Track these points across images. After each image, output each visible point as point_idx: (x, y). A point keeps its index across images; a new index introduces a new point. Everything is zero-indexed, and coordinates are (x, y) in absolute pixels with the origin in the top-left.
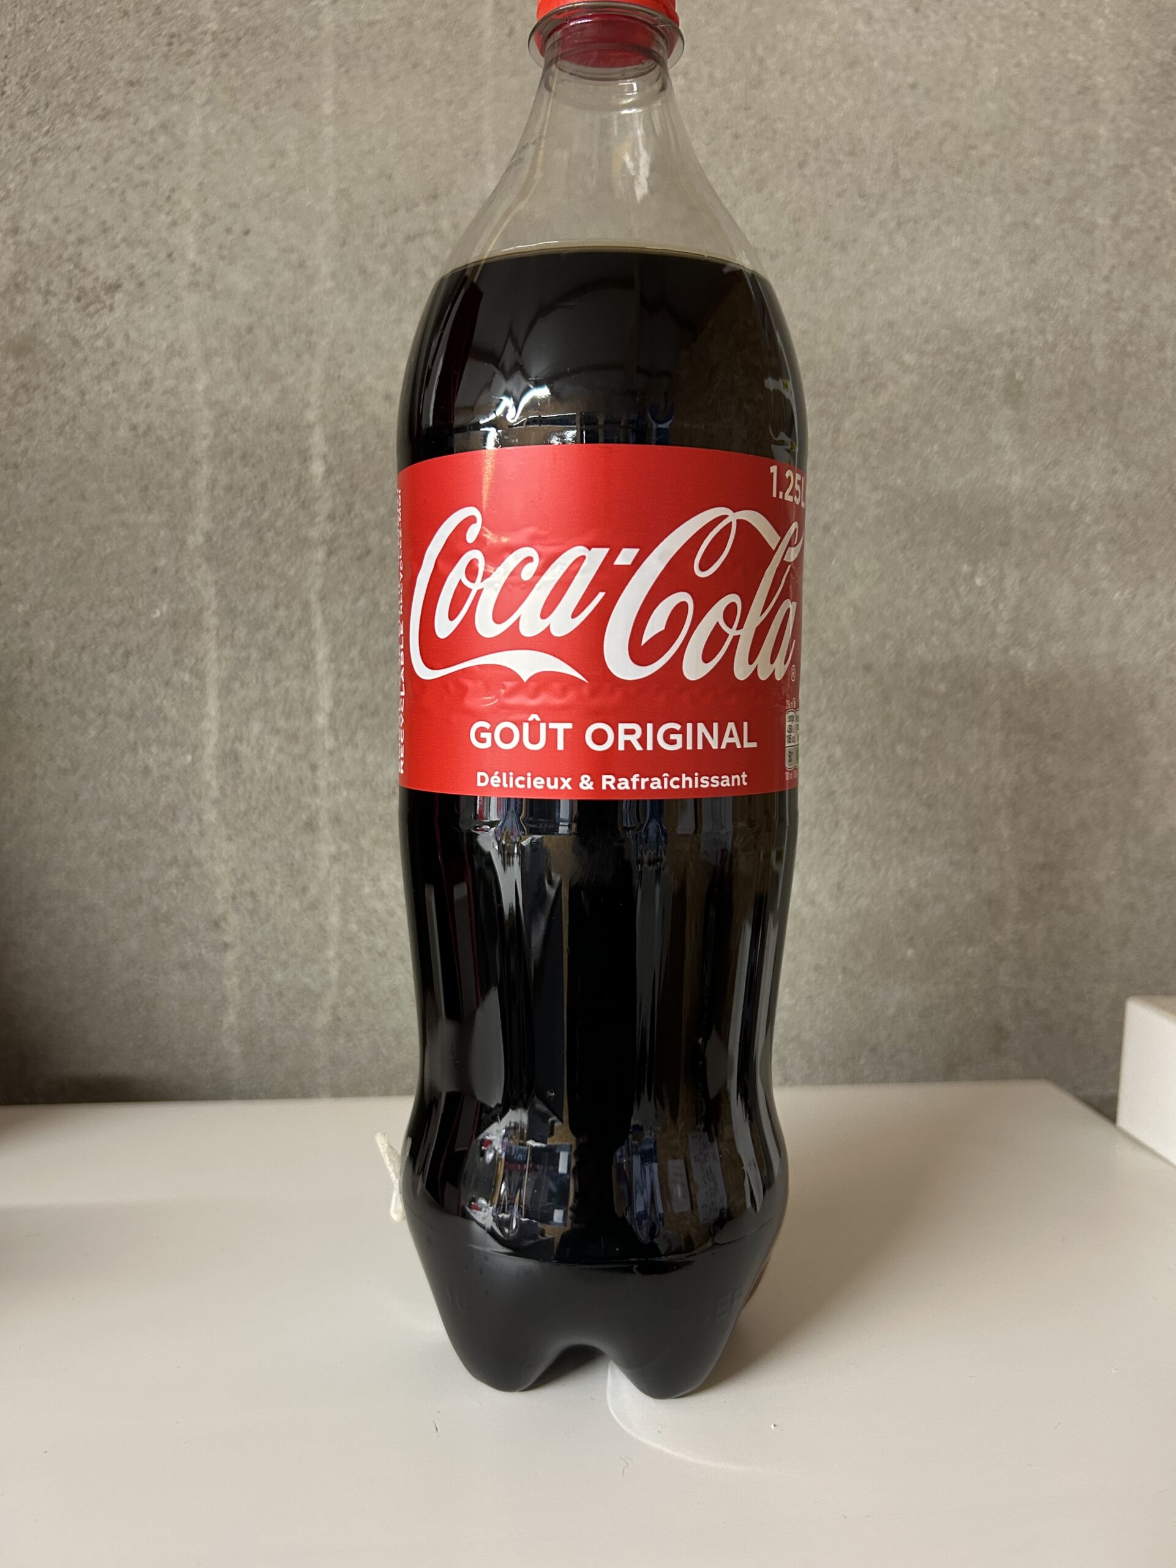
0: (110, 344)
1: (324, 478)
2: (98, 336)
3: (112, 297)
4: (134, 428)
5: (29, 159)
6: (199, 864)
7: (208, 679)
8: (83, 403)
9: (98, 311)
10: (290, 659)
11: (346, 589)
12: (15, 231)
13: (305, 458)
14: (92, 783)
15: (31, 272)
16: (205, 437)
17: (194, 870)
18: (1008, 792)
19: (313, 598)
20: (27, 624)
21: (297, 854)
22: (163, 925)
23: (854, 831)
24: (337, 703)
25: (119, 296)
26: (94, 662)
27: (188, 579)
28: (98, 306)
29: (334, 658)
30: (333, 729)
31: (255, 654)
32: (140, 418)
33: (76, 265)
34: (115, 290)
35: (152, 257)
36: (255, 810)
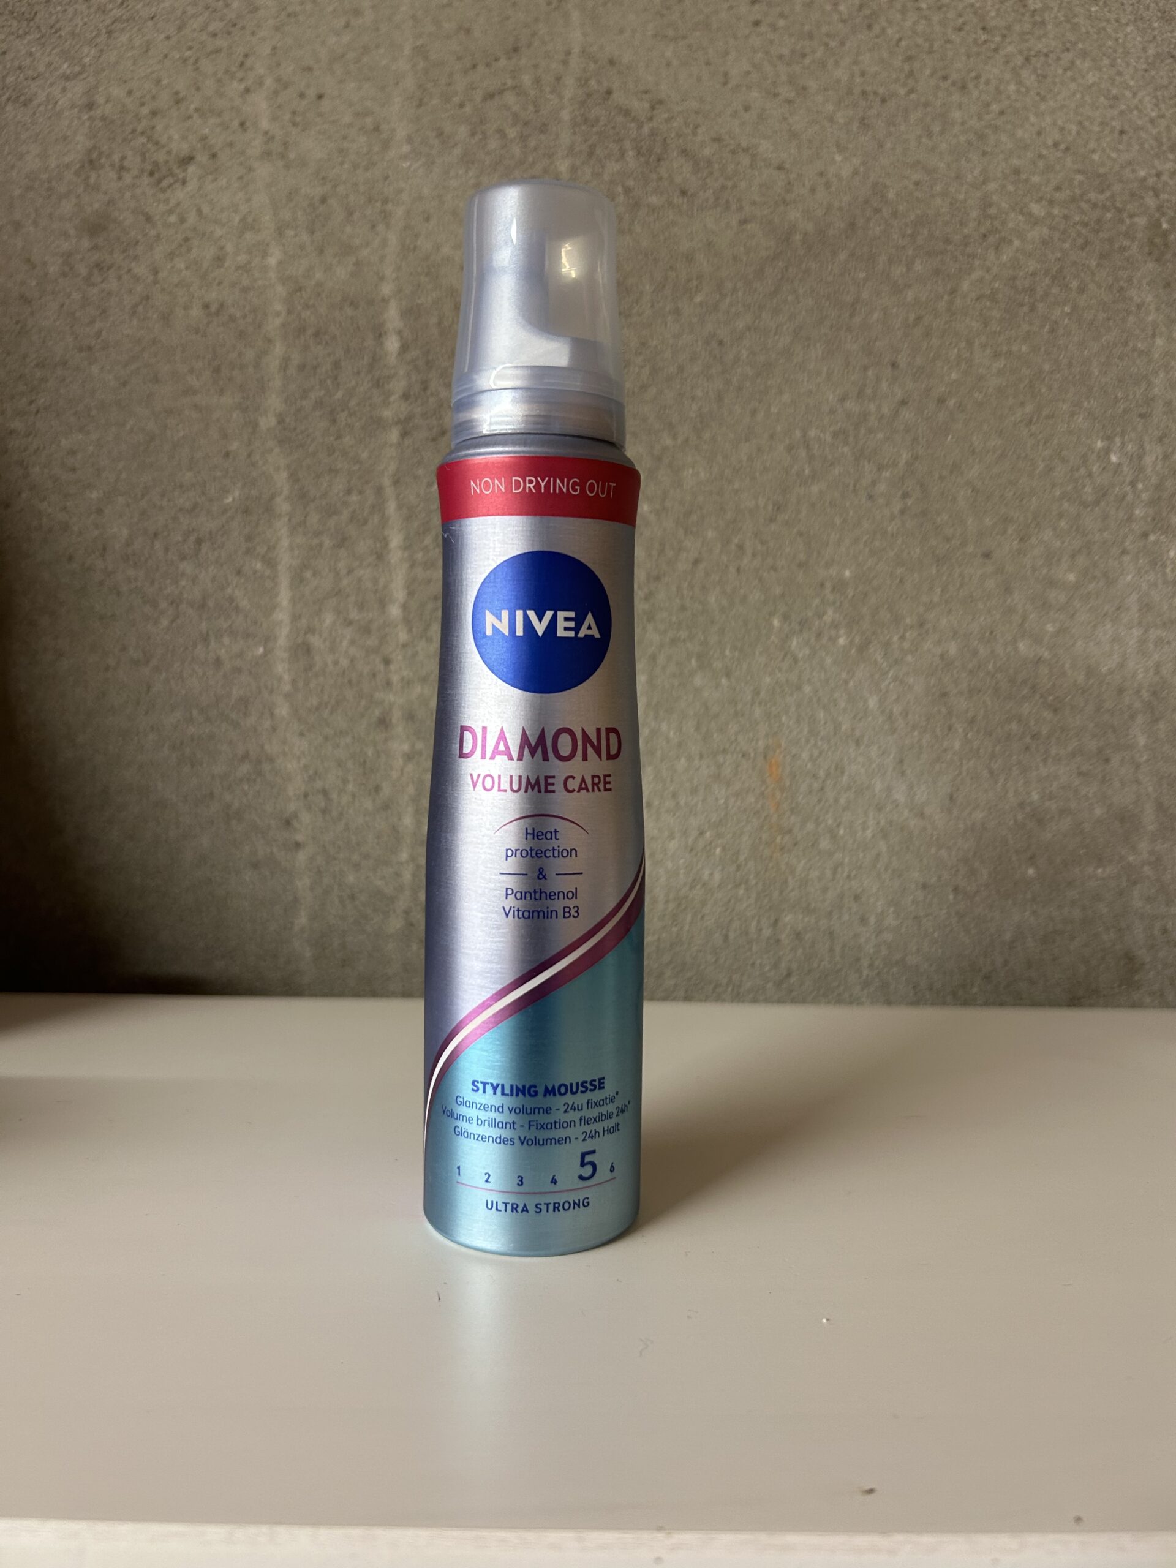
0: (182, 220)
1: (399, 354)
2: (171, 212)
3: (185, 170)
4: (206, 306)
5: (104, 31)
6: (271, 760)
7: (280, 568)
8: (155, 282)
9: (171, 185)
10: (363, 546)
11: (421, 472)
12: (90, 106)
13: (380, 335)
14: (164, 674)
15: (105, 148)
16: (278, 314)
17: (266, 767)
18: (1145, 694)
19: (387, 482)
20: (100, 511)
21: (370, 752)
22: (234, 822)
23: (970, 735)
24: (411, 594)
25: (192, 169)
26: (167, 550)
27: (260, 463)
28: (170, 180)
29: (407, 546)
30: (407, 621)
31: (327, 542)
32: (213, 296)
33: (149, 139)
34: (188, 163)
35: (225, 127)
36: (327, 705)
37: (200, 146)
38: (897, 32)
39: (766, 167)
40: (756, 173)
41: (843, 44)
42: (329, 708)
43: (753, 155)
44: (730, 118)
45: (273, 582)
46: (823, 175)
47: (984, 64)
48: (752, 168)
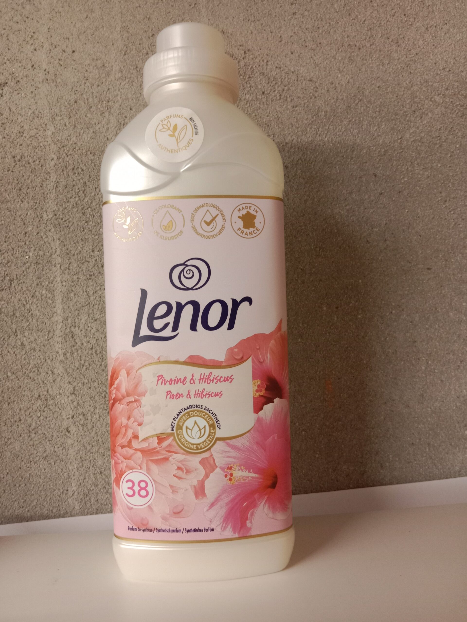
4: (14, 157)
6: (53, 398)
7: (56, 292)
17: (50, 402)
25: (6, 88)
27: (44, 237)
34: (4, 86)
35: (23, 68)
36: (83, 366)
37: (10, 77)
38: (364, 17)
39: (304, 80)
40: (300, 83)
41: (338, 23)
42: (85, 368)
43: (297, 74)
44: (284, 57)
45: (52, 300)
46: (333, 83)
47: (407, 31)
48: (297, 80)
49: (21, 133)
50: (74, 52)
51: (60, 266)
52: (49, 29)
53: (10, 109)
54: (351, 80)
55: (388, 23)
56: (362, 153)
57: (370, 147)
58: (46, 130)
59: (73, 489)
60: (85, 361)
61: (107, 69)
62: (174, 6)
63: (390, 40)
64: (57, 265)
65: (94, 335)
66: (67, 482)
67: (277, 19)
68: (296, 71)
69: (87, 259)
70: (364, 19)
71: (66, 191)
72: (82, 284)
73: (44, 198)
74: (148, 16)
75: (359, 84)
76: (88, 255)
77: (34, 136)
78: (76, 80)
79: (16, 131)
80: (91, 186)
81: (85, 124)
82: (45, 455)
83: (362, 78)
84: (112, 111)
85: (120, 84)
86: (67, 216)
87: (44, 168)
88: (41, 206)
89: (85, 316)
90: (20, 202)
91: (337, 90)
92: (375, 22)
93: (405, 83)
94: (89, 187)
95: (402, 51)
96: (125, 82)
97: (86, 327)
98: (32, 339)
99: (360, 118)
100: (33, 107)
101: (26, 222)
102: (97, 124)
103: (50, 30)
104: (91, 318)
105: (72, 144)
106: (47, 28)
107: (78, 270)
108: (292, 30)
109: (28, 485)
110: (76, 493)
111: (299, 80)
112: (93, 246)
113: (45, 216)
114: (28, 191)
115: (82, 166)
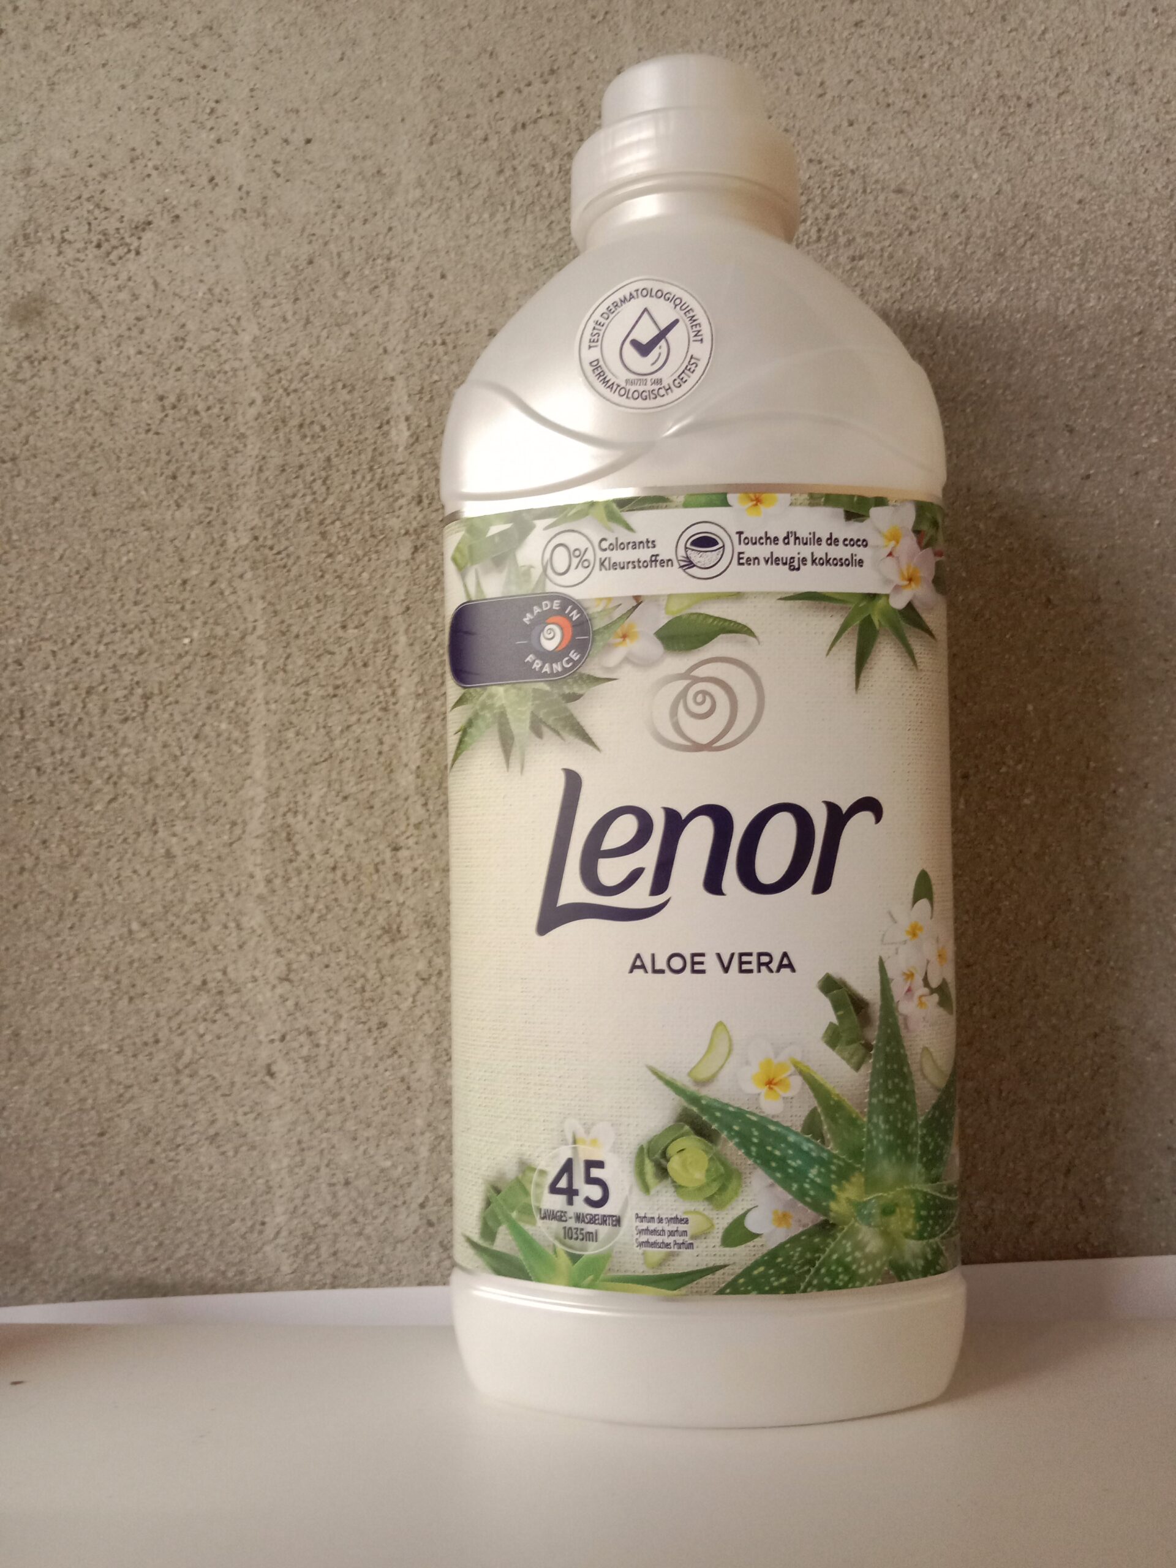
0: (135, 297)
1: (406, 448)
2: (120, 289)
3: (140, 238)
4: (161, 398)
6: (237, 989)
8: (98, 373)
9: (121, 257)
12: (27, 172)
13: (383, 426)
14: (96, 877)
15: (43, 219)
17: (229, 999)
20: (18, 663)
25: (147, 235)
26: (103, 710)
27: (227, 593)
28: (122, 251)
32: (168, 385)
33: (97, 205)
34: (144, 230)
35: (189, 184)
36: (312, 911)
37: (158, 209)
38: (1042, 22)
39: (883, 189)
40: (871, 197)
41: (973, 42)
42: (316, 915)
43: (864, 177)
44: (830, 135)
45: (242, 746)
46: (957, 197)
47: (1159, 52)
48: (864, 191)
49: (180, 340)
50: (308, 141)
51: (265, 664)
52: (252, 90)
53: (156, 284)
54: (1007, 188)
55: (1108, 35)
56: (1034, 372)
57: (1059, 356)
58: (239, 332)
59: (278, 1220)
60: (318, 898)
61: (386, 181)
62: (554, 20)
63: (1114, 77)
64: (257, 661)
65: (340, 833)
66: (264, 1202)
67: (813, 39)
68: (862, 168)
69: (331, 648)
70: (1043, 28)
71: (282, 479)
72: (315, 708)
73: (231, 496)
74: (490, 48)
75: (1028, 196)
76: (330, 637)
77: (209, 347)
78: (313, 210)
79: (166, 336)
80: (342, 467)
81: (332, 314)
82: (212, 1131)
83: (1036, 180)
84: (399, 280)
85: (419, 215)
86: (283, 539)
87: (232, 424)
88: (224, 516)
89: (320, 786)
90: (174, 507)
91: (968, 213)
92: (1073, 34)
93: (1151, 191)
94: (338, 471)
95: (1147, 106)
96: (430, 211)
97: (323, 815)
98: (192, 841)
99: (1029, 282)
100: (210, 279)
101: (186, 555)
102: (360, 314)
103: (254, 93)
104: (333, 793)
105: (300, 365)
106: (247, 90)
107: (308, 672)
108: (852, 66)
109: (170, 1205)
110: (284, 1233)
111: (869, 191)
112: (343, 615)
113: (231, 539)
114: (193, 481)
115: (322, 418)
